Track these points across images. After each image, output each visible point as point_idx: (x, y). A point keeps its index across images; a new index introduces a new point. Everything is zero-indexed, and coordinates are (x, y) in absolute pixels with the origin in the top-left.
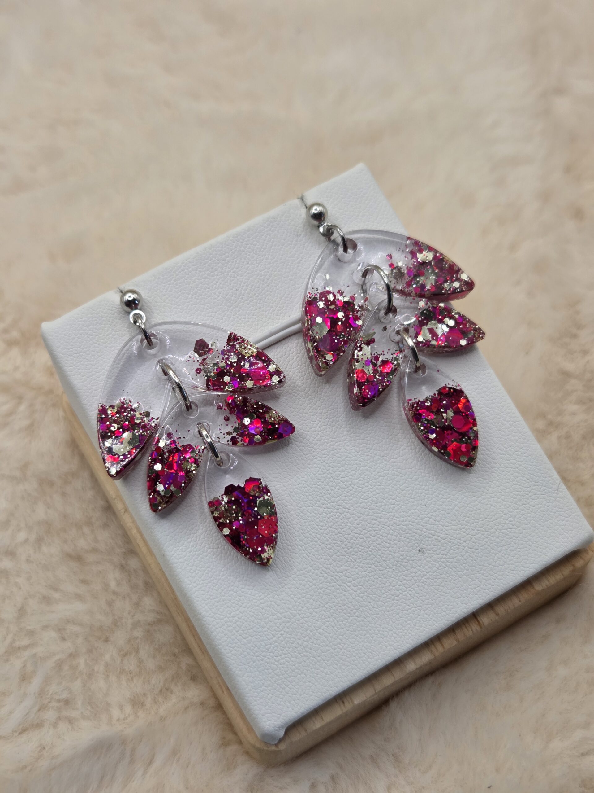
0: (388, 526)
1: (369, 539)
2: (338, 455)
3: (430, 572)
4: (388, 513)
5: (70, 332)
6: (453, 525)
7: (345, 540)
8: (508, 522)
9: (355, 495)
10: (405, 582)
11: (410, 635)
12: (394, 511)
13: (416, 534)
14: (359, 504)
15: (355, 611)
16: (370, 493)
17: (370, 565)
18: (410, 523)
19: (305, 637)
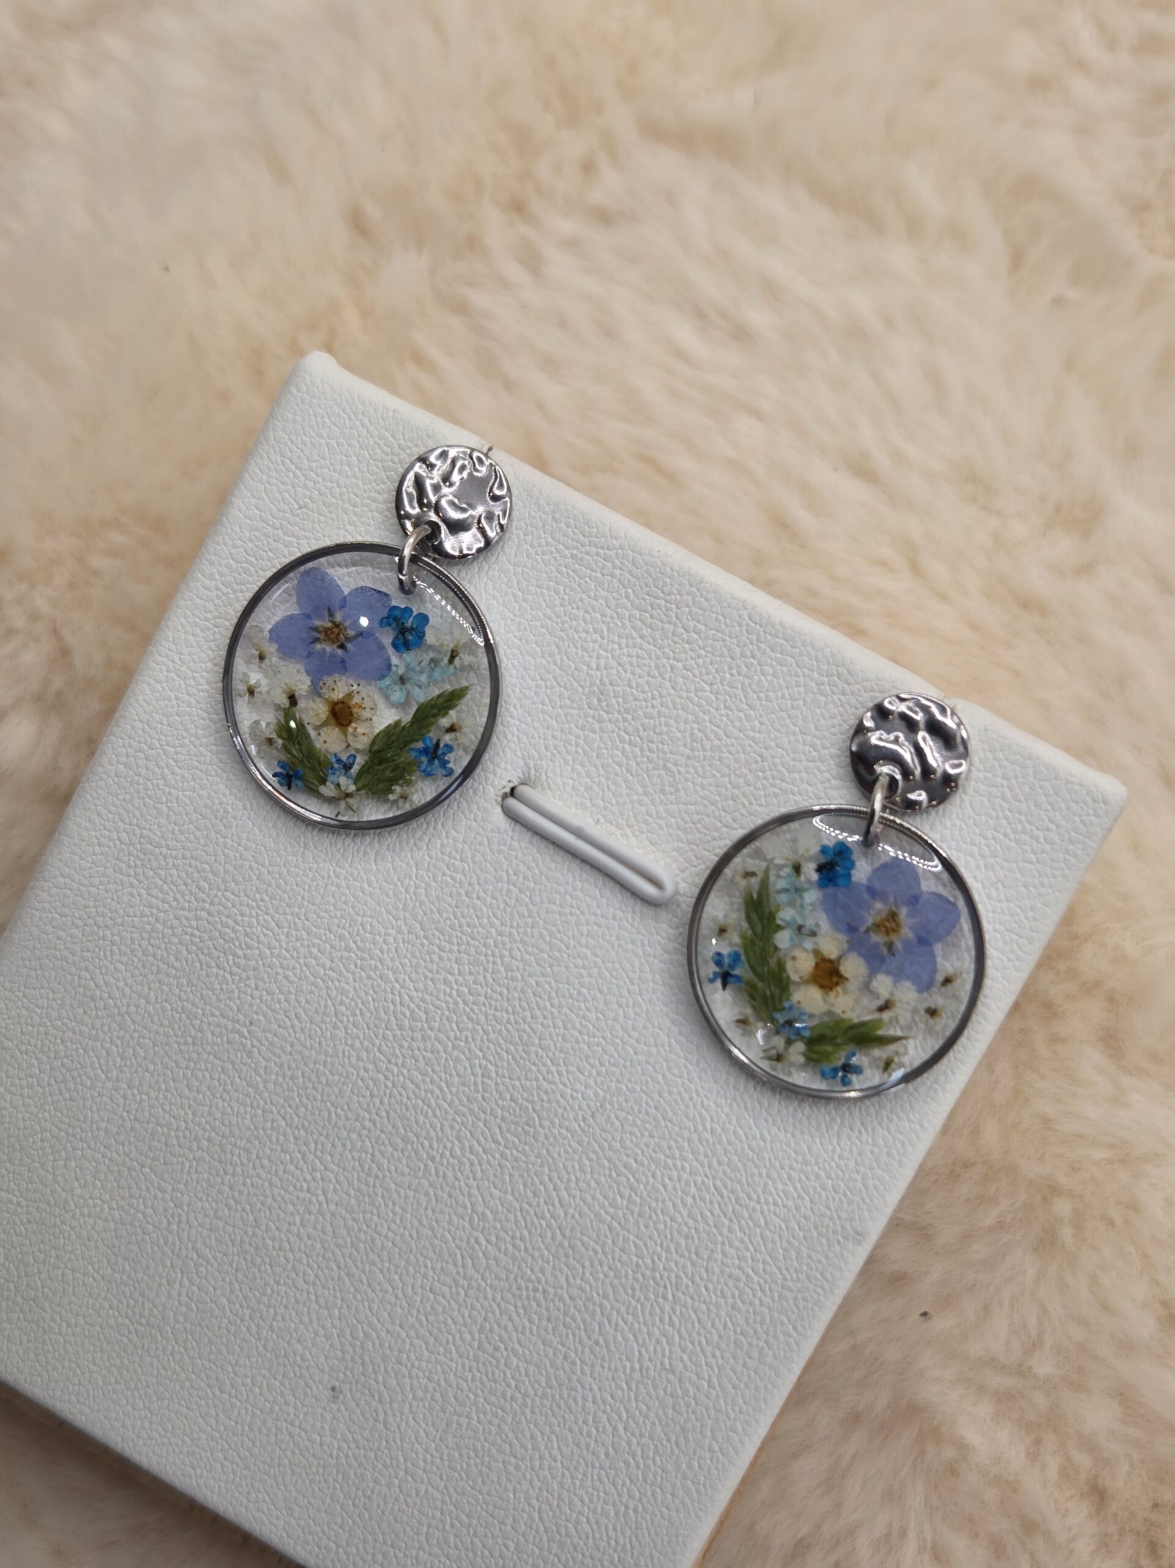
0: (343, 1300)
1: (294, 1275)
2: (421, 1118)
3: (305, 1431)
4: (369, 1285)
5: (328, 421)
6: (425, 1431)
7: (264, 1228)
8: (500, 1541)
9: (361, 1198)
10: (257, 1391)
11: (164, 1453)
12: (380, 1295)
13: (363, 1365)
14: (348, 1216)
15: (143, 1321)
16: (385, 1225)
17: (244, 1303)
18: (377, 1342)
19: (40, 1250)
